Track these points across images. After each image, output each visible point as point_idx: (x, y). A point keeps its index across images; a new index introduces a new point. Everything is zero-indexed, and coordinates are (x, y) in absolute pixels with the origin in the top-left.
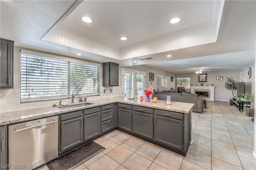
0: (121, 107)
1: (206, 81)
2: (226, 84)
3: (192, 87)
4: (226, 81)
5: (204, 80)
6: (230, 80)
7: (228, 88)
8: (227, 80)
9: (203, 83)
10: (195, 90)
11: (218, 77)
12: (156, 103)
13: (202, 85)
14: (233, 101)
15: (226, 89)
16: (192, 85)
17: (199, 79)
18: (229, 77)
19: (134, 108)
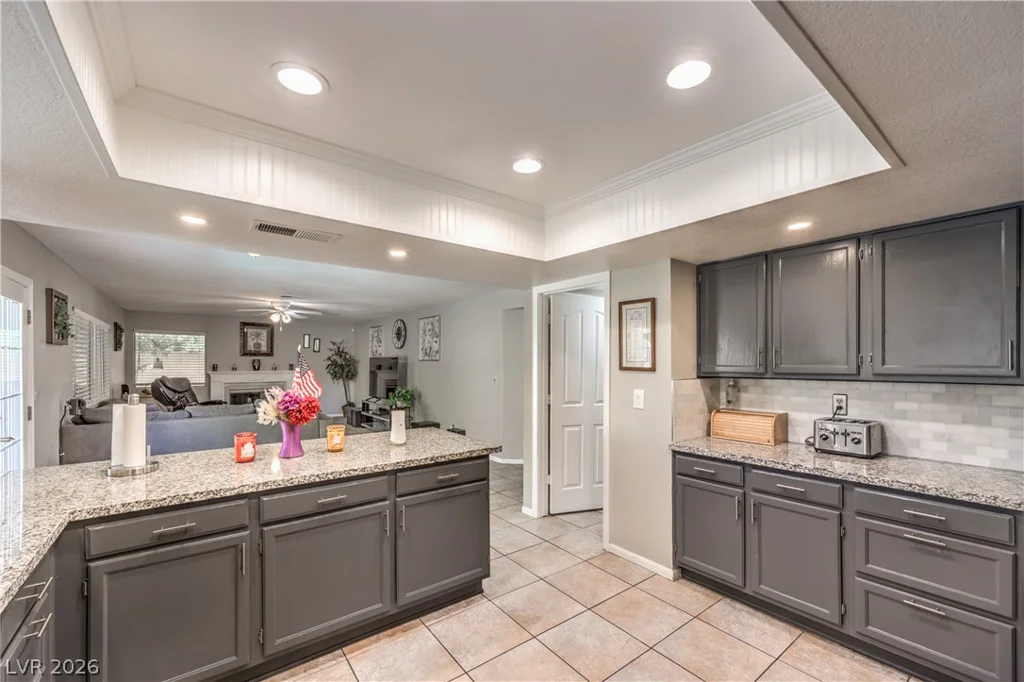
0: (147, 542)
1: (270, 353)
2: (330, 362)
3: (214, 376)
4: (330, 354)
5: (264, 348)
6: (340, 353)
7: (335, 376)
8: (331, 350)
9: (259, 361)
10: (228, 386)
11: (307, 337)
12: (340, 450)
13: (256, 367)
14: (363, 413)
15: (329, 377)
16: (215, 368)
17: (244, 345)
18: (338, 340)
19: (272, 507)
